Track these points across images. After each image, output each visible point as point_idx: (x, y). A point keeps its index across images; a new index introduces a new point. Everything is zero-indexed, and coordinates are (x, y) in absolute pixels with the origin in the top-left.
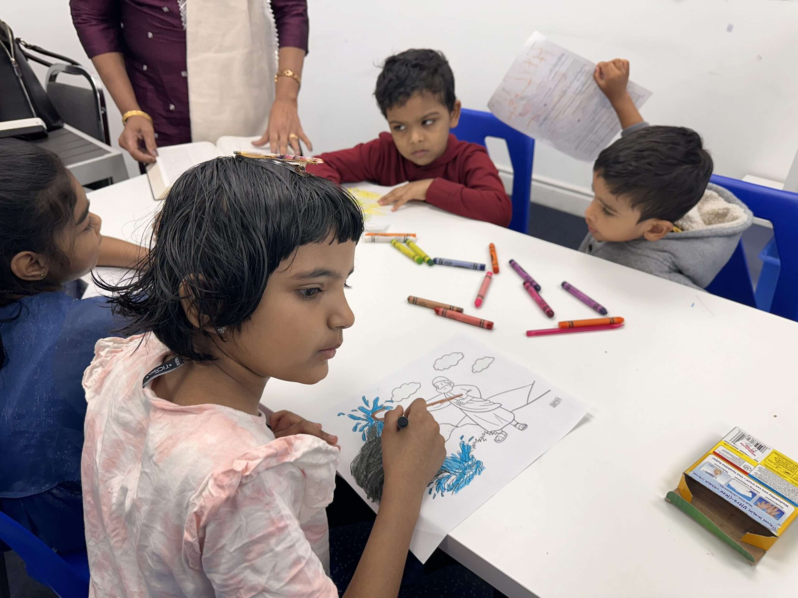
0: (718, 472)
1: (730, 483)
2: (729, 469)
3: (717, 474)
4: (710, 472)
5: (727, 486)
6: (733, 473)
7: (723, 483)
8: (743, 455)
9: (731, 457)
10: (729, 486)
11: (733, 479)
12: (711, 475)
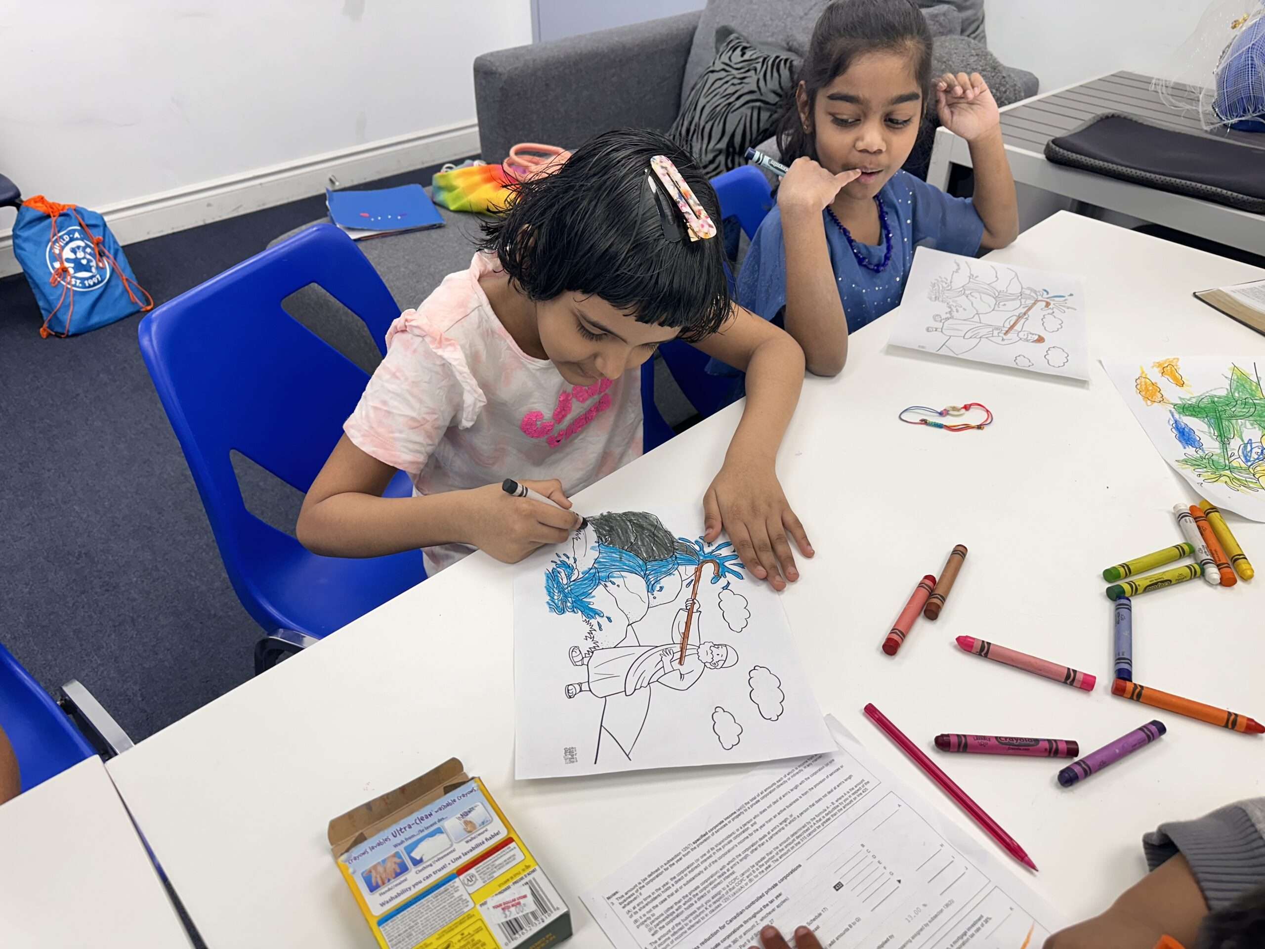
0: (470, 827)
1: (443, 836)
2: (473, 849)
3: (466, 823)
4: (470, 815)
5: (439, 828)
6: (464, 851)
7: (447, 825)
8: (500, 886)
9: (497, 863)
10: (439, 831)
11: (452, 845)
12: (466, 814)
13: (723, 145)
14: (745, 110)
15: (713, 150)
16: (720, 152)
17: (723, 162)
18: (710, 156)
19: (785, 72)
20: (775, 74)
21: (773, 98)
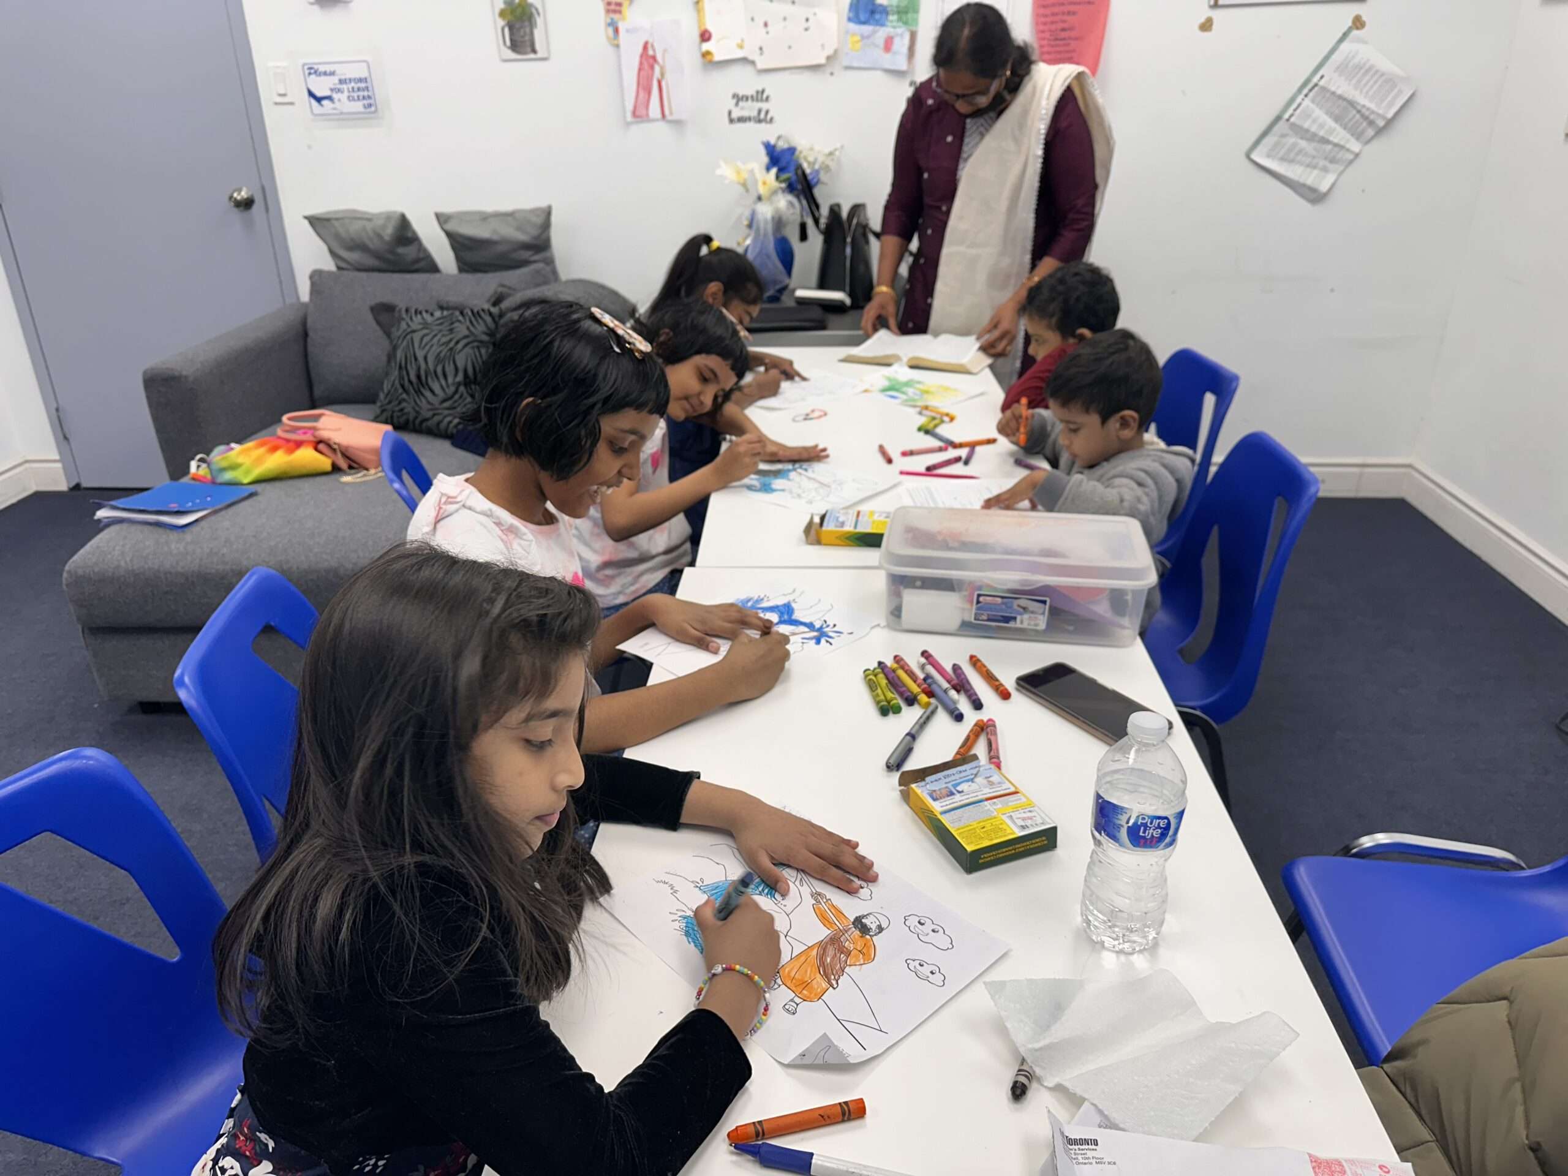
13: (460, 377)
14: (468, 350)
15: (453, 384)
16: (459, 384)
17: (465, 392)
18: (453, 389)
19: (488, 319)
20: (480, 321)
21: (485, 338)
